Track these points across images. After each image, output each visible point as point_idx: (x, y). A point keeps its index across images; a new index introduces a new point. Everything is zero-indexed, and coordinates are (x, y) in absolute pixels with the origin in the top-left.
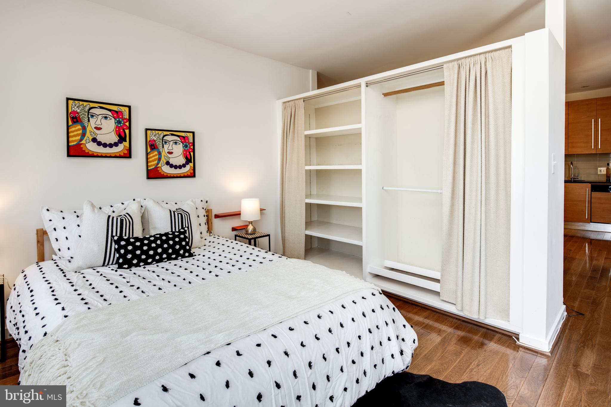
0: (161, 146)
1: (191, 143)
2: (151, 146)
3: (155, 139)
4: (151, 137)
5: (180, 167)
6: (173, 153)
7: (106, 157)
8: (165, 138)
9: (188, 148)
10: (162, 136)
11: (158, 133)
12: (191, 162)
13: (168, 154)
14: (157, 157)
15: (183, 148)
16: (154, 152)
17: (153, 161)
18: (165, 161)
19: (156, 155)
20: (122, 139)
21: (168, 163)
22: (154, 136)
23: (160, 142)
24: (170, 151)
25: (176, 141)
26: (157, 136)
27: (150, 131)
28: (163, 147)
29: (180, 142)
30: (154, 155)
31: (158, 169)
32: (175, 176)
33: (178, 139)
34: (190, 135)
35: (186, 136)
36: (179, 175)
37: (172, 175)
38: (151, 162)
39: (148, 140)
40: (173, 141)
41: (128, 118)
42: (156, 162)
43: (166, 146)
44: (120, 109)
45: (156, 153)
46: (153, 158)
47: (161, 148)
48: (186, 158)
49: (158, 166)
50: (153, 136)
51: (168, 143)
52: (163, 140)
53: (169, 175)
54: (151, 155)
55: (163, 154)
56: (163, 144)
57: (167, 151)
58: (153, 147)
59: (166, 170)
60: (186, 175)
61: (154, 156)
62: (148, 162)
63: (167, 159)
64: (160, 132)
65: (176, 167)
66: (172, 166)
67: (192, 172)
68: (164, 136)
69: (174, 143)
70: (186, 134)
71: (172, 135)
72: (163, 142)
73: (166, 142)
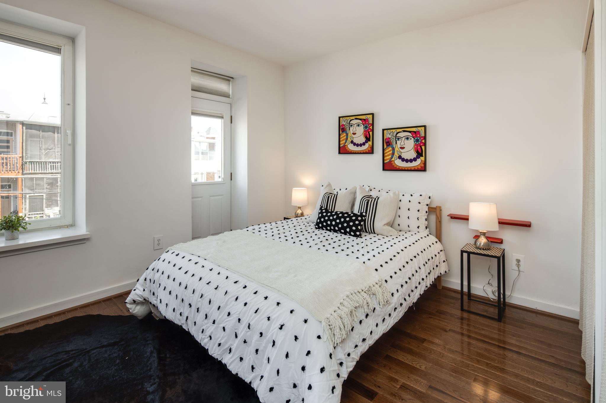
0: (395, 142)
1: (423, 136)
2: (387, 143)
3: (390, 137)
4: (387, 136)
5: (411, 161)
6: (404, 148)
7: (358, 153)
8: (398, 135)
9: (419, 142)
10: (395, 134)
11: (393, 131)
12: (423, 156)
13: (400, 149)
14: (391, 152)
15: (414, 142)
16: (389, 148)
17: (388, 155)
18: (398, 156)
19: (390, 151)
20: (368, 139)
21: (400, 157)
22: (390, 134)
23: (394, 139)
24: (402, 146)
25: (407, 137)
26: (391, 134)
27: (386, 131)
28: (396, 143)
29: (411, 138)
30: (389, 150)
31: (392, 163)
32: (406, 169)
33: (410, 134)
34: (421, 130)
35: (418, 130)
36: (409, 169)
37: (403, 169)
38: (386, 156)
39: (385, 138)
40: (405, 137)
41: (371, 123)
42: (390, 156)
43: (398, 142)
44: (367, 117)
45: (391, 149)
46: (388, 153)
47: (394, 144)
48: (417, 152)
49: (392, 160)
50: (388, 134)
51: (400, 139)
52: (396, 137)
53: (401, 168)
54: (387, 151)
55: (396, 149)
56: (396, 141)
57: (399, 146)
58: (388, 144)
59: (399, 163)
60: (416, 168)
61: (389, 152)
62: (385, 157)
63: (399, 154)
64: (394, 130)
65: (407, 161)
66: (403, 160)
67: (423, 165)
68: (397, 133)
69: (406, 139)
70: (418, 129)
71: (404, 131)
72: (396, 138)
73: (398, 139)
